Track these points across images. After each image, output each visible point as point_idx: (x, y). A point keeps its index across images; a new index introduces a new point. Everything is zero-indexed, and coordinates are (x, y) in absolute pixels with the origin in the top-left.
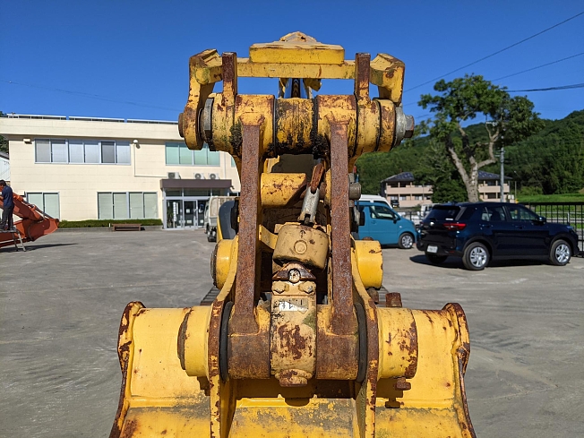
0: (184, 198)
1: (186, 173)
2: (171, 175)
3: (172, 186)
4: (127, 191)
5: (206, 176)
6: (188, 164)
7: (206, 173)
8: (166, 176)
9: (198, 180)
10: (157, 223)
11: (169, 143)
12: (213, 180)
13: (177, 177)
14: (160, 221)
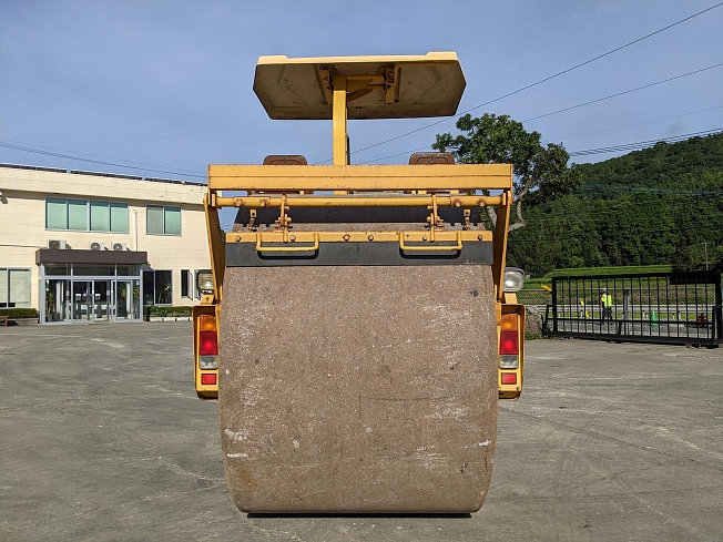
0: (73, 278)
2: (54, 244)
3: (54, 259)
6: (82, 229)
7: (107, 241)
8: (46, 245)
10: (33, 314)
11: (52, 199)
12: (118, 252)
13: (63, 247)
14: (34, 310)
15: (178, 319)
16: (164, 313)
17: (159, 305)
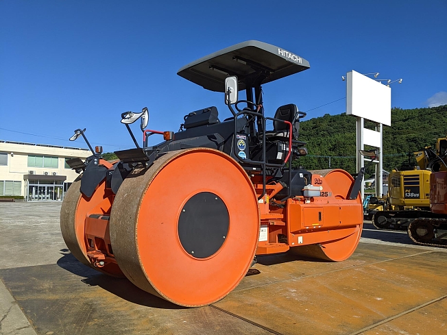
0: (39, 185)
1: (39, 171)
2: (31, 172)
3: (32, 178)
4: (4, 180)
5: (50, 174)
6: (41, 167)
7: (50, 172)
8: (28, 173)
9: (46, 175)
10: (22, 198)
11: (30, 155)
12: (54, 176)
13: (34, 174)
14: (23, 197)
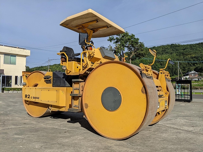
15: (14, 92)
16: (9, 90)
17: (7, 87)
